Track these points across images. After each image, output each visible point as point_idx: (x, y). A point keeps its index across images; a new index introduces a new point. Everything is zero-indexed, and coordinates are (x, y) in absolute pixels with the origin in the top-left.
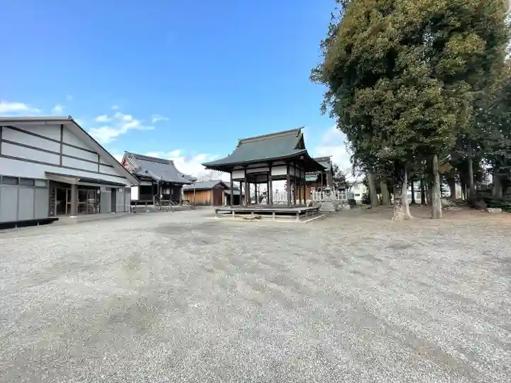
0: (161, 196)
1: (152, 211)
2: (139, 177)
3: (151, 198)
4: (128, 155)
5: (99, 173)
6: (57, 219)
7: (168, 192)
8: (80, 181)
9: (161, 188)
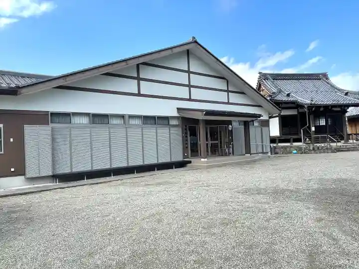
0: (313, 129)
1: (300, 151)
2: (279, 104)
3: (298, 133)
4: (263, 77)
5: (228, 103)
6: (190, 162)
7: (323, 122)
8: (205, 115)
9: (312, 117)
